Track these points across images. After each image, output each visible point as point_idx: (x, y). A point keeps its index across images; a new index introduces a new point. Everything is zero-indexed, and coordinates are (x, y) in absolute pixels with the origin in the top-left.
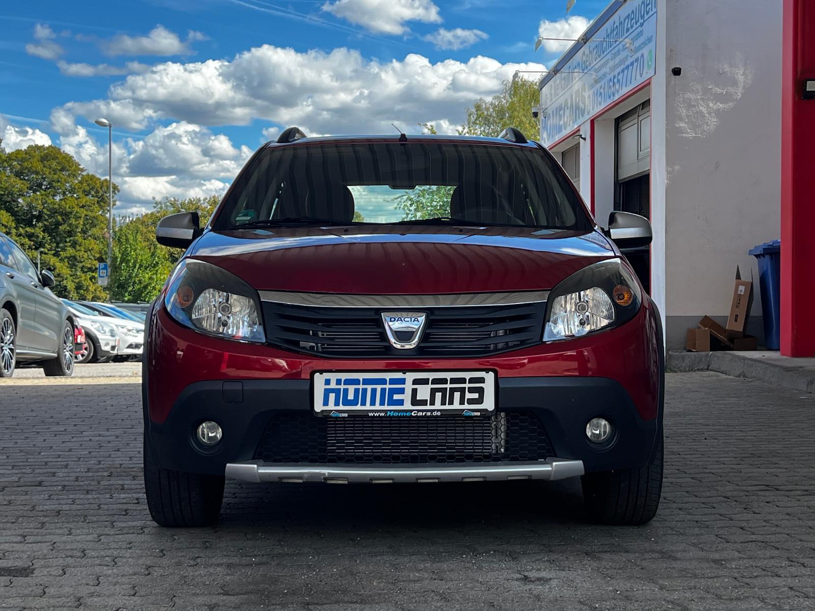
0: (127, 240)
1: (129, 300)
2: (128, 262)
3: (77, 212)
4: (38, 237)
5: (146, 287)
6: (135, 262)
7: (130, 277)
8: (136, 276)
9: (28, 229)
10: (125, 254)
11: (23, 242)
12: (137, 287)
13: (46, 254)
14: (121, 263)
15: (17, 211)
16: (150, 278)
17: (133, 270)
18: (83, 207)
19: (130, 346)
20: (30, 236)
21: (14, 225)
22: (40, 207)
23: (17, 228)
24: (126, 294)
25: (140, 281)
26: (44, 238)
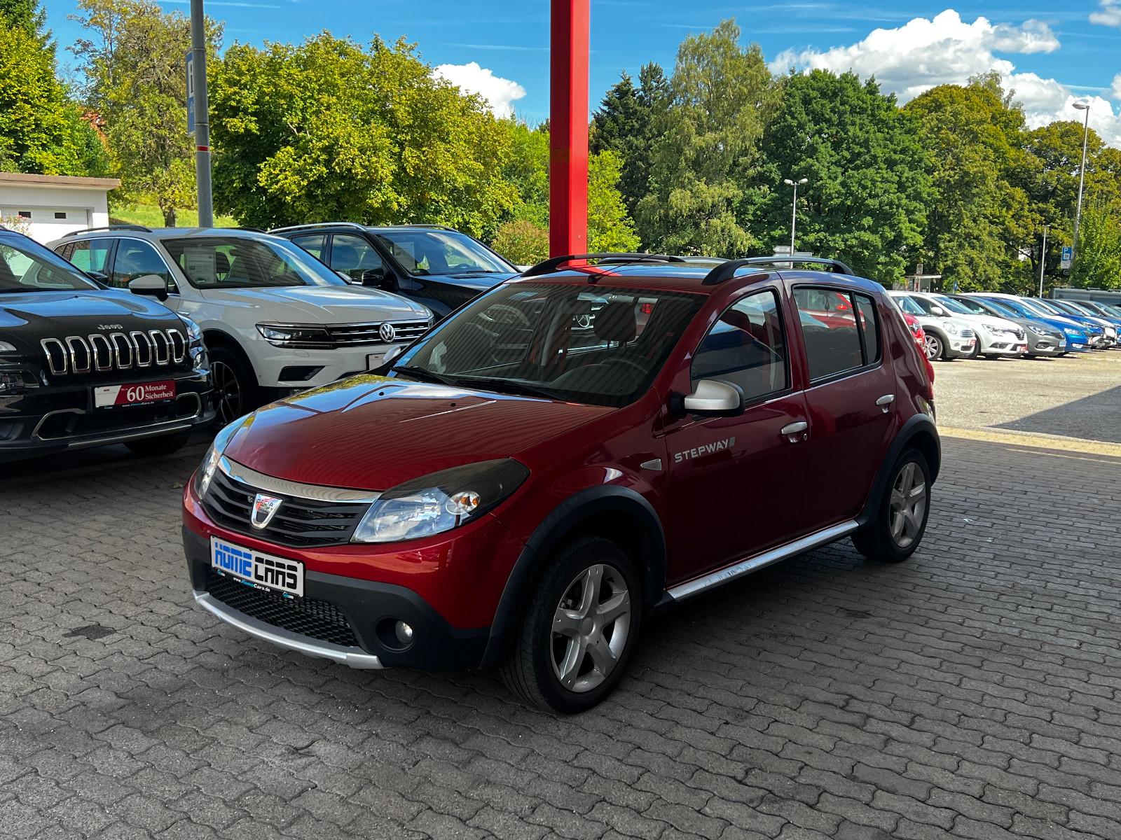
0: (1094, 224)
1: (1088, 284)
2: (1092, 246)
3: (1091, 187)
4: (1049, 212)
5: (1107, 272)
6: (1099, 246)
7: (1093, 262)
8: (1099, 260)
9: (1040, 205)
10: (1089, 239)
11: (1034, 217)
12: (1099, 271)
13: (1056, 228)
14: (1085, 246)
15: (1033, 188)
16: (1113, 263)
17: (1096, 255)
18: (1098, 182)
19: (994, 345)
20: (1041, 212)
21: (1027, 201)
22: (1054, 183)
23: (1029, 204)
24: (1087, 279)
25: (1103, 265)
26: (1055, 213)
